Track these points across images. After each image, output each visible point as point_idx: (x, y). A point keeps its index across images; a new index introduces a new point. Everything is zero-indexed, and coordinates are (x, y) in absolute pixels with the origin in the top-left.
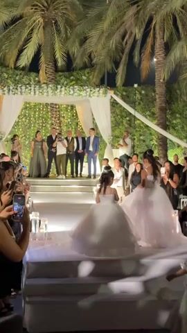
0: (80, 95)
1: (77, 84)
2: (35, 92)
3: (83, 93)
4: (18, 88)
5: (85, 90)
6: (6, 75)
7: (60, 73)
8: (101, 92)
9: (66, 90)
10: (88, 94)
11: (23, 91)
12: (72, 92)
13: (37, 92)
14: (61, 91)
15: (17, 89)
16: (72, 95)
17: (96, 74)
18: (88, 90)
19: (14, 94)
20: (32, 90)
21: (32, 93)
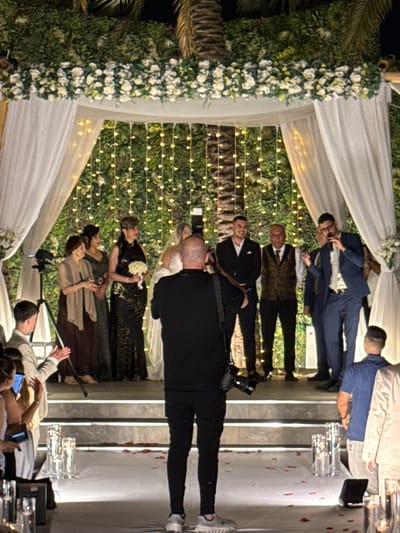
0: (278, 92)
1: (300, 55)
2: (118, 88)
3: (291, 86)
4: (61, 73)
5: (299, 73)
6: (61, 36)
7: (246, 22)
8: (356, 78)
9: (227, 74)
10: (308, 86)
11: (77, 82)
12: (250, 82)
13: (126, 87)
14: (210, 80)
15: (54, 77)
16: (252, 92)
17: (357, 16)
18: (309, 73)
19: (45, 96)
20: (108, 79)
21: (109, 90)
